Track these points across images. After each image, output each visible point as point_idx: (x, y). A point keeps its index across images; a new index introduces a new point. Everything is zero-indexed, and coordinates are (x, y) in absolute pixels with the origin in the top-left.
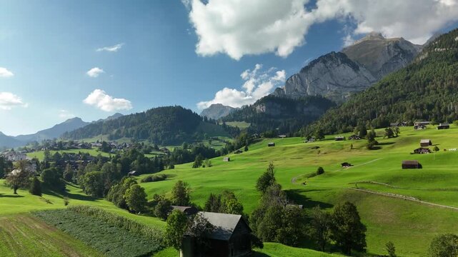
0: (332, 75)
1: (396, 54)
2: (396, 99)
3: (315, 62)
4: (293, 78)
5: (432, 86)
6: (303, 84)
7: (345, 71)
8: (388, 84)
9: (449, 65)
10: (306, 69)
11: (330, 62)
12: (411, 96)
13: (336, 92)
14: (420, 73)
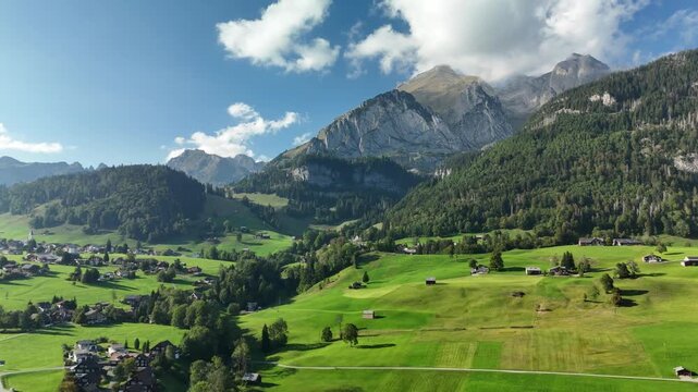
0: (394, 125)
1: (480, 101)
2: (533, 184)
3: (371, 103)
4: (338, 124)
5: (579, 168)
6: (353, 137)
7: (413, 120)
8: (511, 157)
9: (593, 137)
10: (358, 113)
11: (392, 105)
12: (552, 180)
13: (400, 152)
14: (555, 145)
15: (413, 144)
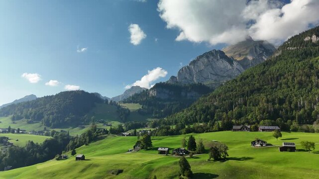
0: (212, 68)
1: (261, 52)
2: (252, 92)
3: (201, 57)
4: (184, 69)
6: (191, 74)
7: (223, 64)
9: (299, 61)
10: (194, 63)
11: (212, 57)
12: (265, 89)
13: (215, 81)
15: (222, 77)
